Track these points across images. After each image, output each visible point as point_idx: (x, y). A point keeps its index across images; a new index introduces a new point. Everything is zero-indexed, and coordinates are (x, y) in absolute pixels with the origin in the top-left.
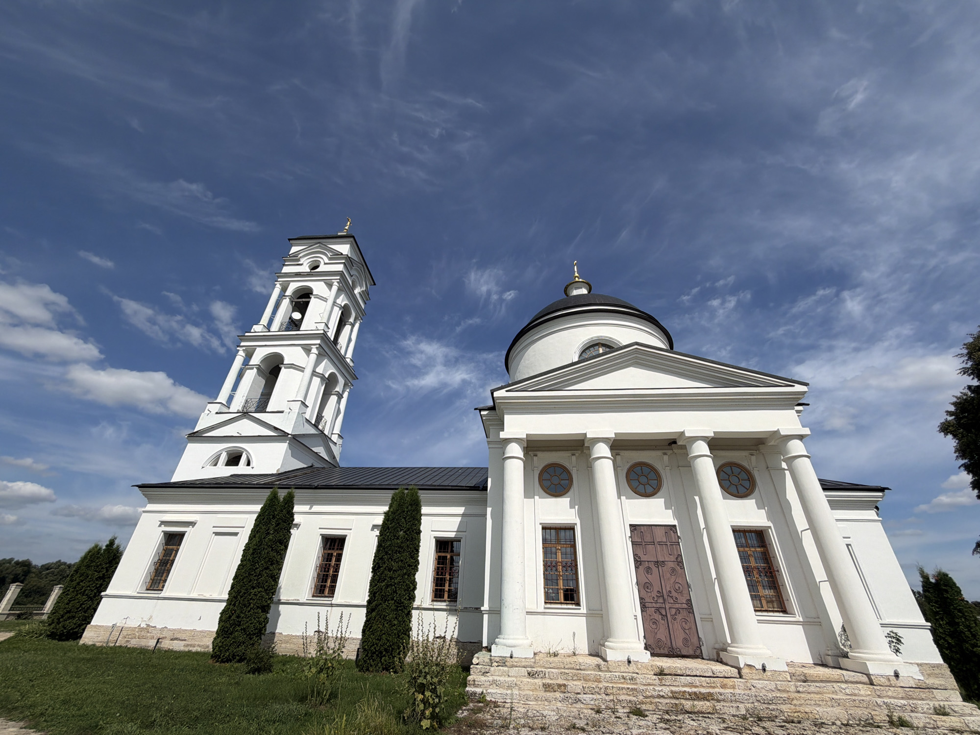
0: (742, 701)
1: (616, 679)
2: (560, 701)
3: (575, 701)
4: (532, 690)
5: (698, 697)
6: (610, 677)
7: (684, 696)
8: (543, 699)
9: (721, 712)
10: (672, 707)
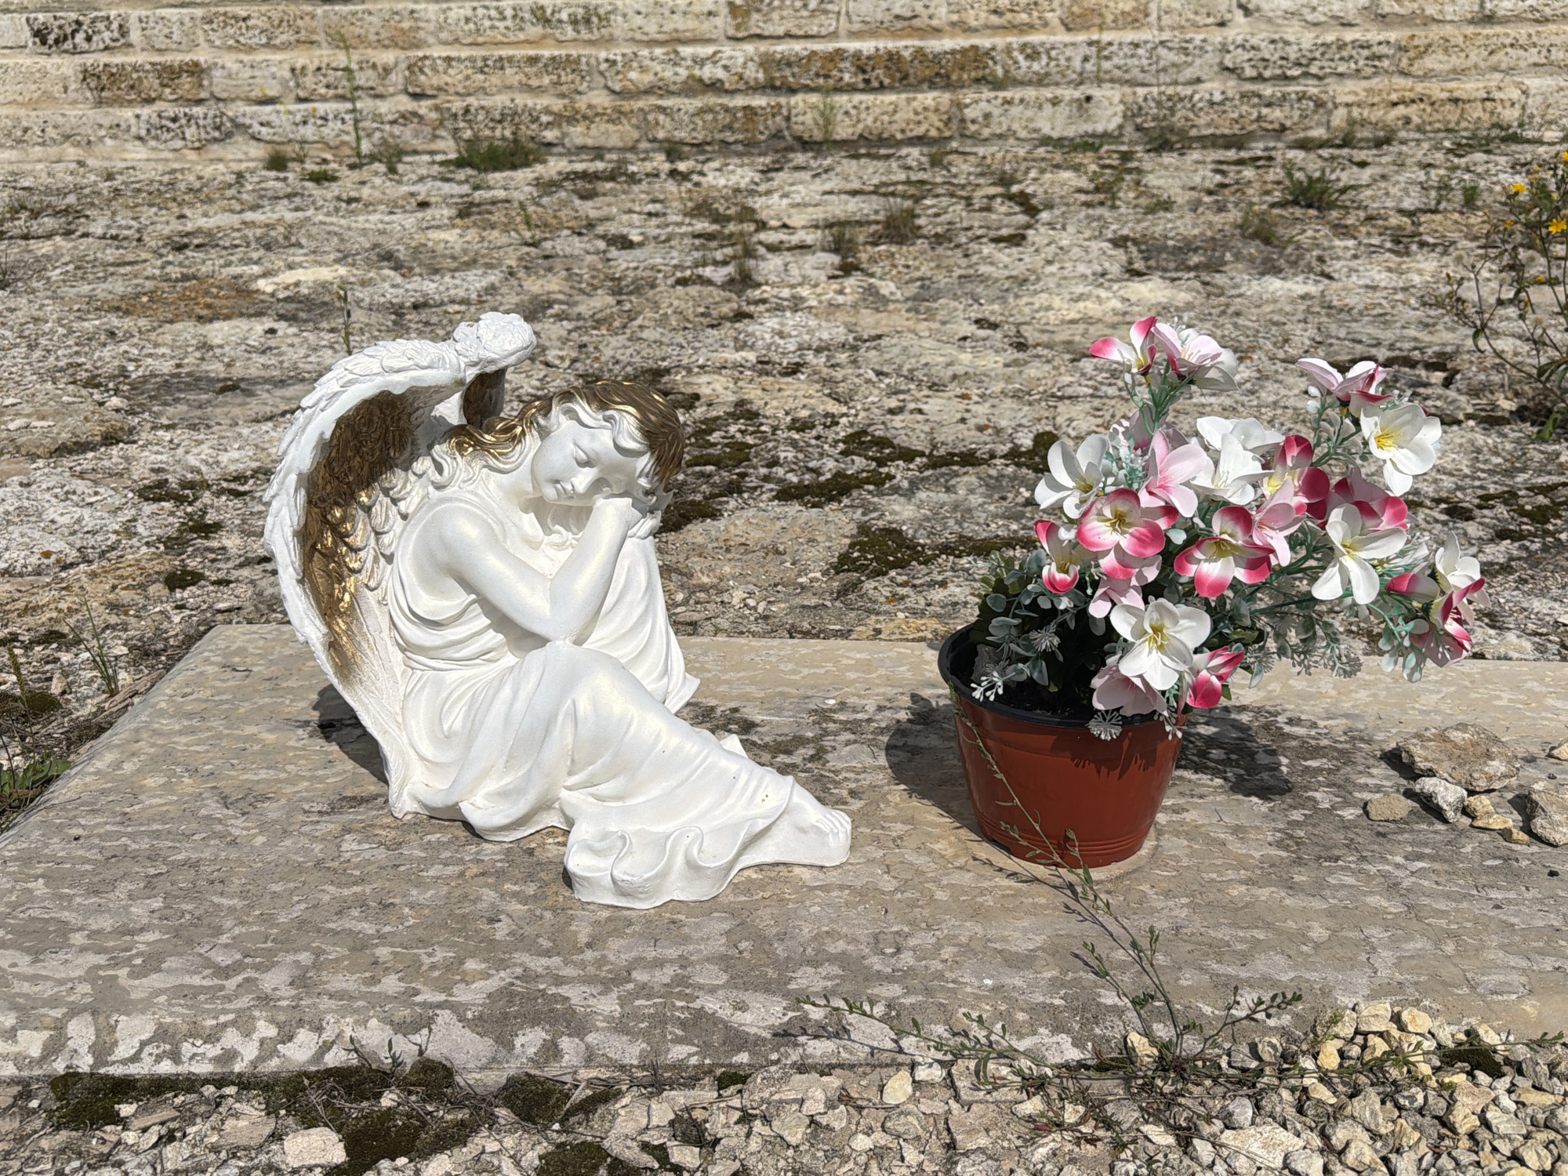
0: (1140, 76)
1: (501, 25)
2: (140, 138)
3: (217, 134)
4: (33, 104)
5: (905, 77)
6: (467, 20)
7: (827, 76)
8: (51, 132)
9: (986, 132)
10: (729, 127)
